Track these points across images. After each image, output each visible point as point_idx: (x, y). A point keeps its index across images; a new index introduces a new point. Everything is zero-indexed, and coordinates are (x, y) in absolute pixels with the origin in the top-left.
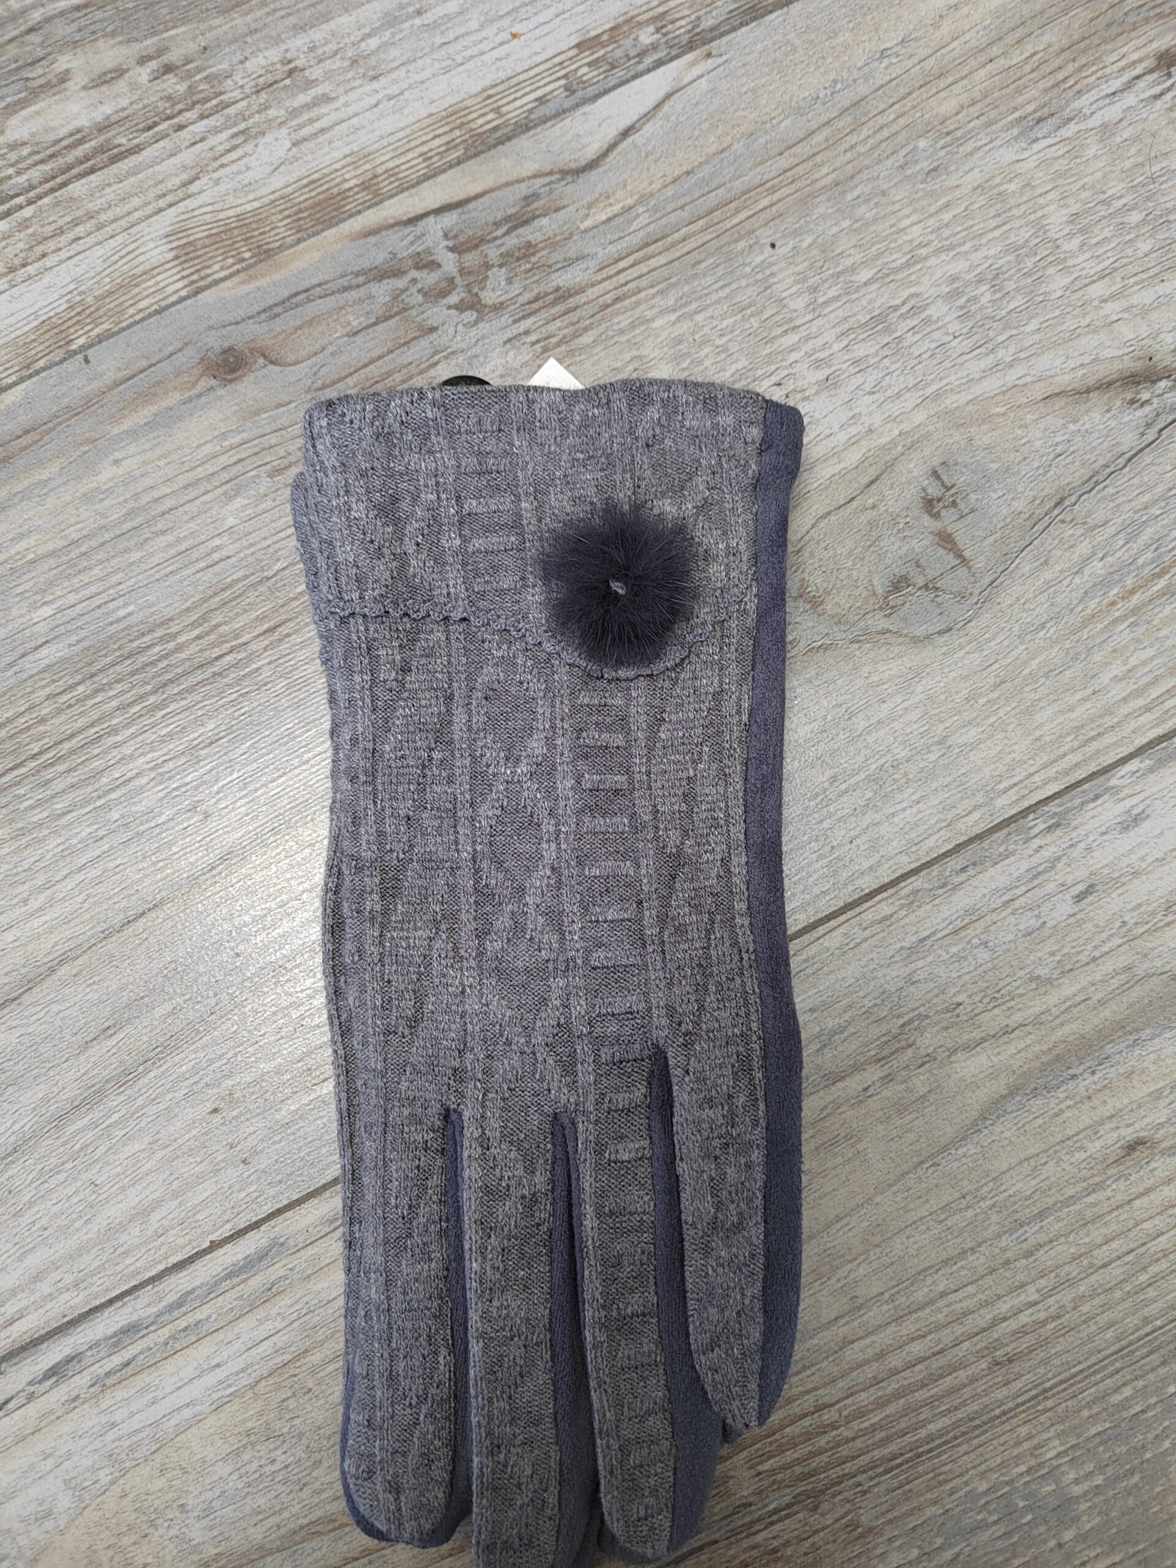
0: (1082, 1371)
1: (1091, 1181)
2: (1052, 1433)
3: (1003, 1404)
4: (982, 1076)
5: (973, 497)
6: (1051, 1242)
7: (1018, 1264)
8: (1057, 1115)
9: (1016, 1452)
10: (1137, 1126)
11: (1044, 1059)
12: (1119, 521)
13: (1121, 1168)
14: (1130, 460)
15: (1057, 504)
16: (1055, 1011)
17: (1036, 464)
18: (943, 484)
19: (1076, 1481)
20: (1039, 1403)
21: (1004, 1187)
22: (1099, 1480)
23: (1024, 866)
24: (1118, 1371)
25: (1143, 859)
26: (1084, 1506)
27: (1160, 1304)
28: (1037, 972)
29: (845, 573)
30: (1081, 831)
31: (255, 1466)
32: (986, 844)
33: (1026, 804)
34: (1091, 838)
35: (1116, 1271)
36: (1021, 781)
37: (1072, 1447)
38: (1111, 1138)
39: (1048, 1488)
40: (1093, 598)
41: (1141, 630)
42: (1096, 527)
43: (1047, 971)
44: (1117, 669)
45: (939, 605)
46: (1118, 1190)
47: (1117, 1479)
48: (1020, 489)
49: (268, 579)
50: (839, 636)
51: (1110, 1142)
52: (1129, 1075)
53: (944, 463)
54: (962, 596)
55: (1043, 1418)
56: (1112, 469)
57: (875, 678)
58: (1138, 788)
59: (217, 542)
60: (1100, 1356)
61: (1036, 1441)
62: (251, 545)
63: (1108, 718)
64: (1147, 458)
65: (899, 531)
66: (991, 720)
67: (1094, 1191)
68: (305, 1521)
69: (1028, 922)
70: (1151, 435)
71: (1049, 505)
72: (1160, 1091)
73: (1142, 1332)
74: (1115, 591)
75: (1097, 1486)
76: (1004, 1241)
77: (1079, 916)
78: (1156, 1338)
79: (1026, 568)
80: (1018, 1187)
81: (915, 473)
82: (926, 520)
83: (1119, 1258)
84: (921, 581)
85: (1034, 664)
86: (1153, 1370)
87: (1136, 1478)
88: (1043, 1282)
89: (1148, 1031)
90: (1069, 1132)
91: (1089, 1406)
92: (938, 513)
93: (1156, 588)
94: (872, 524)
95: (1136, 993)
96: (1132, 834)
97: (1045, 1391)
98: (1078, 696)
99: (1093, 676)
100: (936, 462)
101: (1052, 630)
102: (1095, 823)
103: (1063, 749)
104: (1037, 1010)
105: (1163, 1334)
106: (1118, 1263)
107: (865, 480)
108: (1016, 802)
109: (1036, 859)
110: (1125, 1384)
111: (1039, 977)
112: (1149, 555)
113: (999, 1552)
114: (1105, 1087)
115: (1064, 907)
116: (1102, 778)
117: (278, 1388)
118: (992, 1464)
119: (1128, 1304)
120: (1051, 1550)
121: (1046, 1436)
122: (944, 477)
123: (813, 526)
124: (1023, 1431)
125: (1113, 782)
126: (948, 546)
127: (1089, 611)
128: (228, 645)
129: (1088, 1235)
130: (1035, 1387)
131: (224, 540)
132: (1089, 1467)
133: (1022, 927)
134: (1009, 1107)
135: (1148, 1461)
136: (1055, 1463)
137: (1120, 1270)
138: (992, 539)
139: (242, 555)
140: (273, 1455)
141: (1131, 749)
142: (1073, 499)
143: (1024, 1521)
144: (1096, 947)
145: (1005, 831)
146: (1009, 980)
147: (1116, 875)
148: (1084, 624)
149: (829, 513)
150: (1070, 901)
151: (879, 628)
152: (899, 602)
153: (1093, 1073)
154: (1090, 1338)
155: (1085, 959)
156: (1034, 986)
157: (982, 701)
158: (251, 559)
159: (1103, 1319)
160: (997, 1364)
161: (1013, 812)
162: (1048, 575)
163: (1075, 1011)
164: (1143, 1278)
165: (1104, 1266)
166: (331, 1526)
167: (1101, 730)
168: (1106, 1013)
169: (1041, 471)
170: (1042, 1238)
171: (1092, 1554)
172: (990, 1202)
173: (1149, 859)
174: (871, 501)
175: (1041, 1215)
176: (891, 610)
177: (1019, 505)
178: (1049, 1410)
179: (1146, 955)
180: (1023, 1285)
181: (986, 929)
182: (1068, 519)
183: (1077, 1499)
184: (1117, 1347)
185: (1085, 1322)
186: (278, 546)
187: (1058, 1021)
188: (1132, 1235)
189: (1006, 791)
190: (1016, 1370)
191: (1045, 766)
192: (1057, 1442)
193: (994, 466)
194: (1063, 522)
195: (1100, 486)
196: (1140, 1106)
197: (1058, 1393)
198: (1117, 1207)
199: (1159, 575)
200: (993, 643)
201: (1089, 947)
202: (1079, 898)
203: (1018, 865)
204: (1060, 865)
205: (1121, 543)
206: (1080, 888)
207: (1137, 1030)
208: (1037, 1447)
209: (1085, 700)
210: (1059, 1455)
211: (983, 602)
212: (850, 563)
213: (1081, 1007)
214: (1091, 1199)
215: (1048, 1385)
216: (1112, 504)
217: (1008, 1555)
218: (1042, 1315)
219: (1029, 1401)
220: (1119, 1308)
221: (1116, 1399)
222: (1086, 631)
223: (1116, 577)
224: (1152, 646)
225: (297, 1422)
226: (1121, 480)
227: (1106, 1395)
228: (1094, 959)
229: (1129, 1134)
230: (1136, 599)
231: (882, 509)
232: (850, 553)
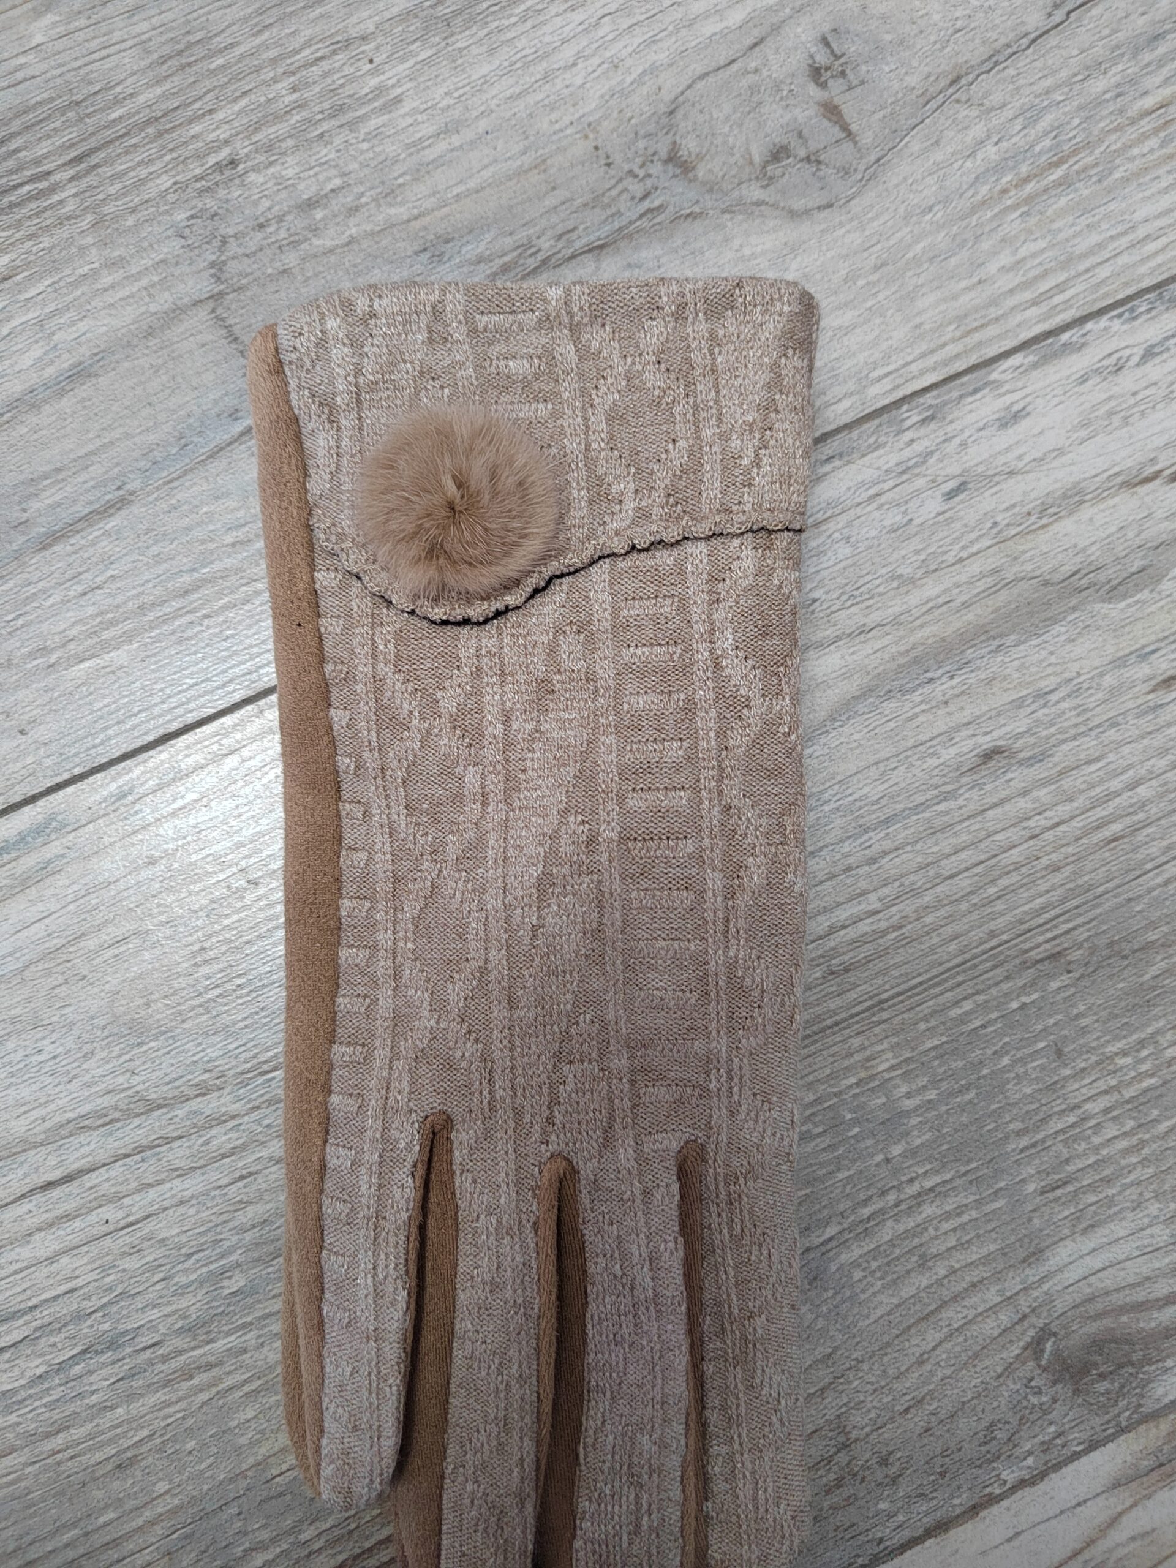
0: (921, 983)
1: (942, 789)
2: (885, 1045)
3: (836, 1014)
4: (834, 675)
5: (864, 68)
6: (897, 849)
7: (860, 871)
8: (910, 719)
9: (846, 1063)
10: (995, 734)
11: (902, 661)
12: (1018, 104)
13: (975, 777)
14: (1034, 41)
15: (953, 82)
16: (916, 612)
17: (933, 38)
18: (832, 52)
19: (909, 1095)
20: (874, 1015)
21: (850, 791)
22: (932, 1095)
23: (894, 459)
24: (959, 985)
25: (1020, 458)
26: (915, 1121)
27: (1009, 918)
28: (899, 571)
29: (719, 140)
30: (957, 425)
31: (20, 1054)
32: (855, 434)
33: (900, 394)
34: (967, 433)
35: (964, 883)
36: (897, 370)
37: (906, 1060)
38: (967, 746)
39: (879, 1101)
40: (984, 183)
41: (1033, 221)
42: (993, 109)
43: (909, 570)
44: (1005, 258)
45: (821, 179)
46: (971, 800)
47: (952, 1094)
48: (915, 63)
49: (78, 103)
50: (709, 204)
51: (965, 750)
52: (990, 682)
53: (835, 30)
54: (845, 172)
55: (877, 1030)
56: (1014, 49)
57: (747, 251)
58: (1020, 384)
59: (22, 60)
60: (941, 969)
61: (868, 1053)
62: (60, 66)
63: (992, 309)
64: (1053, 40)
65: (782, 99)
66: (869, 304)
67: (945, 799)
68: (70, 1115)
69: (894, 517)
70: (1059, 16)
71: (943, 83)
72: (1022, 699)
73: (988, 946)
74: (1009, 178)
75: (929, 1101)
76: (847, 847)
77: (947, 515)
78: (1001, 953)
79: (916, 147)
80: (866, 790)
81: (803, 38)
82: (813, 90)
83: (967, 869)
84: (802, 153)
85: (919, 247)
86: (997, 984)
87: (972, 1094)
88: (886, 891)
89: (1012, 637)
90: (923, 737)
91: (925, 1019)
92: (826, 82)
93: (1052, 178)
94: (753, 89)
95: (1003, 596)
96: (1010, 431)
97: (882, 1002)
98: (963, 284)
99: (980, 265)
100: (826, 28)
101: (939, 215)
102: (972, 418)
103: (943, 340)
104: (897, 610)
105: (1009, 949)
106: (966, 874)
107: (749, 41)
108: (891, 391)
109: (907, 453)
110: (965, 998)
111: (901, 576)
112: (1047, 143)
113: (821, 1165)
114: (963, 692)
115: (933, 505)
116: (984, 371)
117: (48, 973)
118: (821, 1075)
119: (975, 916)
120: (878, 1165)
121: (879, 1048)
122: (834, 45)
123: (689, 87)
124: (856, 1042)
125: (994, 376)
126: (834, 118)
127: (979, 197)
128: (28, 173)
129: (936, 844)
130: (871, 998)
131: (31, 57)
132: (923, 1081)
133: (887, 523)
134: (860, 708)
135: (985, 1076)
136: (887, 1076)
137: (969, 882)
138: (880, 115)
139: (49, 75)
140: (39, 1044)
141: (1015, 343)
142: (971, 78)
143: (850, 1134)
144: (963, 548)
145: (876, 422)
146: (869, 577)
147: (990, 473)
148: (974, 209)
149: (707, 74)
150: (940, 499)
151: (754, 199)
152: (778, 172)
153: (952, 677)
154: (932, 950)
155: (951, 560)
156: (895, 584)
157: (861, 282)
158: (58, 81)
159: (948, 931)
160: (833, 973)
161: (886, 401)
162: (938, 156)
163: (937, 612)
164: (992, 890)
165: (951, 877)
166: (100, 1122)
167: (983, 321)
168: (970, 617)
169: (938, 46)
170: (887, 845)
171: (921, 1171)
172: (833, 805)
173: (1027, 459)
174: (753, 65)
175: (887, 822)
176: (769, 181)
177: (912, 80)
178: (884, 1022)
179: (1016, 558)
180: (863, 893)
181: (849, 524)
182: (964, 99)
183: (907, 1114)
184: (960, 959)
185: (928, 933)
186: (89, 67)
187: (918, 622)
188: (982, 846)
189: (880, 379)
190: (852, 980)
191: (923, 355)
192: (890, 1055)
193: (888, 37)
194: (958, 101)
195: (1001, 67)
196: (999, 714)
197: (894, 1005)
198: (969, 818)
199: (1057, 164)
200: (875, 224)
201: (957, 547)
202: (950, 495)
203: (889, 457)
204: (932, 461)
205: (1018, 127)
206: (952, 485)
207: (1001, 636)
208: (868, 1059)
209: (969, 289)
210: (892, 1068)
211: (869, 179)
212: (727, 129)
213: (944, 608)
214: (942, 807)
215: (884, 996)
216: (1011, 86)
217: (832, 1168)
218: (883, 925)
219: (863, 1012)
220: (965, 920)
221: (955, 1012)
222: (975, 218)
223: (1010, 163)
224: (1043, 237)
225: (66, 1011)
226: (1022, 62)
227: (946, 1008)
228: (961, 560)
229: (986, 742)
230: (1029, 188)
231: (765, 73)
232: (727, 118)
